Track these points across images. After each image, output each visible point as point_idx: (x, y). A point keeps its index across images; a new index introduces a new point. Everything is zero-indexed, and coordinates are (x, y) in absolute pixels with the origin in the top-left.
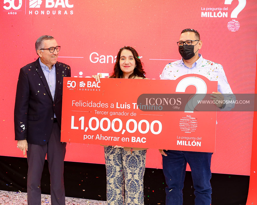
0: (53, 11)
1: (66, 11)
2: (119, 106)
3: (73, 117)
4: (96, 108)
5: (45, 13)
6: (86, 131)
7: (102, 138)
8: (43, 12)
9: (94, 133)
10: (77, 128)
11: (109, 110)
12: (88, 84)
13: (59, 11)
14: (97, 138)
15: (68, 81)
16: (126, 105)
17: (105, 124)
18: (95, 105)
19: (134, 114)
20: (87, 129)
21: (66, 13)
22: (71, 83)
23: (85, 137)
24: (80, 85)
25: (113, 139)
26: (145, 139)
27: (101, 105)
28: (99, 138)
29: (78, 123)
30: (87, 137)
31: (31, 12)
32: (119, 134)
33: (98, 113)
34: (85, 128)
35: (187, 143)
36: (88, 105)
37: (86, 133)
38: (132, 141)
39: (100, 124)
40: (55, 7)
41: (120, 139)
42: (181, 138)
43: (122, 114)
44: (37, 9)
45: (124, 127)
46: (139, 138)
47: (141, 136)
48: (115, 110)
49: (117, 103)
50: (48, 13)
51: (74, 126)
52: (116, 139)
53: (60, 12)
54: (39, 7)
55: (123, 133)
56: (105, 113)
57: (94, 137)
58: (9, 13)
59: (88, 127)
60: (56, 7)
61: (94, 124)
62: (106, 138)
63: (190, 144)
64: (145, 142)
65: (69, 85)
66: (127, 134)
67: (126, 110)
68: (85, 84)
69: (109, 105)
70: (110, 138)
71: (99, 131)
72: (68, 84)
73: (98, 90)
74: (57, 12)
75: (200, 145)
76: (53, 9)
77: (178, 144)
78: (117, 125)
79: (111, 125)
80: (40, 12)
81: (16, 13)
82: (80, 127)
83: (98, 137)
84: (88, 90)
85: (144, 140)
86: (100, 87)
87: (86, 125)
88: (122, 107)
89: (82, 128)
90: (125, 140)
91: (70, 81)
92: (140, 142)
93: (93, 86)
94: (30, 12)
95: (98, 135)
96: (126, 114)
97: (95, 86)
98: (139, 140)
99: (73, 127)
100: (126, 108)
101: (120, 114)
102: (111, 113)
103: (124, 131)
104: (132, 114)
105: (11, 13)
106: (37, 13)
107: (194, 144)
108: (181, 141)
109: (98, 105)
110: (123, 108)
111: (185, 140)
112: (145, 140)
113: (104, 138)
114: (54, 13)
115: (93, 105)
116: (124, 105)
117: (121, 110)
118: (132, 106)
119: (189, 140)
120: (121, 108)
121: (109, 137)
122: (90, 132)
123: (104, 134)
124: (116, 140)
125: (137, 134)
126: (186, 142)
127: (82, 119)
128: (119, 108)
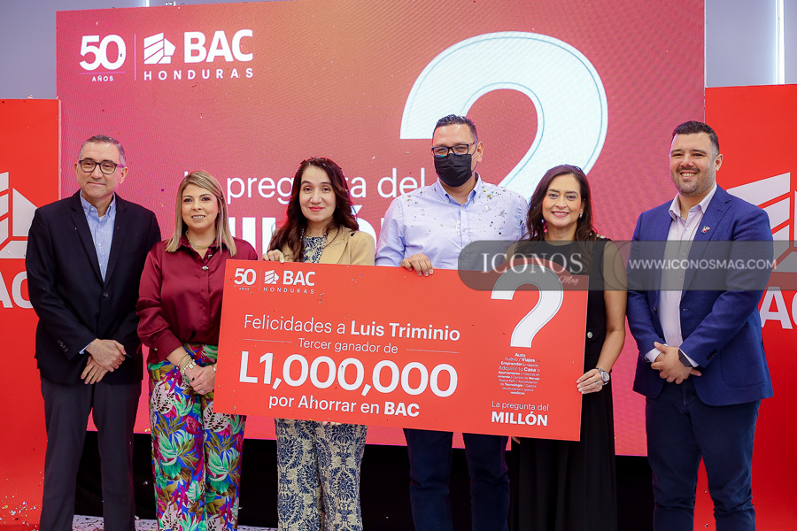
0: (203, 71)
1: (235, 70)
2: (357, 329)
3: (245, 355)
4: (303, 334)
5: (185, 75)
6: (275, 387)
7: (314, 403)
8: (178, 75)
9: (296, 393)
10: (254, 380)
11: (334, 338)
12: (285, 277)
13: (218, 70)
14: (301, 403)
15: (238, 270)
16: (373, 327)
17: (323, 372)
18: (301, 326)
19: (393, 349)
20: (278, 381)
21: (235, 73)
22: (243, 273)
23: (274, 401)
24: (266, 278)
25: (340, 406)
26: (417, 407)
27: (316, 326)
28: (306, 404)
29: (256, 369)
30: (279, 401)
31: (148, 76)
32: (355, 396)
33: (307, 344)
34: (273, 381)
35: (516, 419)
36: (283, 326)
37: (274, 393)
38: (386, 412)
39: (310, 371)
40: (207, 61)
41: (357, 408)
42: (501, 406)
43: (365, 348)
44: (164, 66)
45: (368, 379)
46: (402, 405)
47: (408, 399)
48: (348, 338)
49: (353, 322)
50: (192, 75)
51: (248, 375)
52: (348, 407)
53: (219, 73)
54: (167, 60)
55: (364, 393)
56: (324, 345)
57: (296, 403)
58: (94, 79)
59: (282, 378)
60: (210, 59)
61: (296, 370)
62: (324, 405)
63: (523, 420)
64: (417, 413)
65: (239, 279)
66: (375, 396)
67: (373, 340)
68: (277, 278)
69: (334, 328)
70: (334, 405)
71: (308, 387)
72: (237, 275)
73: (308, 291)
74: (213, 74)
75: (545, 423)
76: (204, 64)
77: (493, 421)
78: (351, 374)
79: (337, 374)
80: (171, 75)
81: (111, 79)
82: (261, 378)
83: (304, 402)
84: (285, 290)
85: (414, 410)
86: (313, 284)
87: (277, 372)
88: (365, 331)
89: (267, 380)
90: (370, 409)
91: (243, 270)
92: (405, 414)
93: (297, 281)
94: (146, 76)
95: (304, 397)
96: (372, 348)
97: (302, 281)
98: (402, 409)
99: (244, 378)
100: (373, 334)
101: (360, 348)
102: (338, 346)
103: (367, 388)
104: (387, 349)
105: (100, 79)
106: (163, 76)
107: (531, 419)
108: (502, 414)
109: (308, 327)
110: (368, 333)
111: (510, 411)
112: (417, 410)
113: (319, 405)
114: (206, 75)
115: (294, 325)
116: (369, 327)
117: (361, 340)
118: (388, 330)
119: (520, 411)
120: (363, 333)
121: (331, 403)
122: (285, 390)
123: (320, 394)
124: (348, 410)
125: (399, 396)
126: (512, 414)
127: (268, 358)
128: (358, 333)
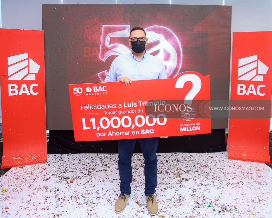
2: (126, 105)
3: (84, 120)
4: (105, 109)
6: (98, 130)
7: (114, 134)
9: (107, 131)
10: (89, 128)
11: (118, 109)
12: (94, 89)
14: (109, 134)
15: (74, 88)
16: (132, 104)
17: (115, 122)
18: (104, 107)
19: (141, 111)
20: (98, 128)
22: (77, 89)
23: (98, 135)
24: (87, 90)
25: (124, 133)
26: (153, 130)
27: (110, 106)
28: (111, 134)
29: (89, 124)
30: (100, 135)
32: (129, 129)
33: (108, 113)
34: (96, 128)
35: (189, 129)
36: (97, 107)
37: (98, 132)
38: (142, 133)
39: (110, 123)
41: (131, 133)
42: (183, 125)
43: (130, 112)
45: (133, 122)
46: (147, 130)
47: (149, 128)
48: (123, 109)
49: (124, 103)
51: (87, 126)
52: (127, 133)
55: (133, 128)
56: (114, 113)
57: (107, 134)
59: (100, 126)
61: (105, 123)
62: (118, 134)
63: (192, 129)
64: (153, 132)
65: (76, 92)
66: (136, 128)
67: (133, 108)
68: (91, 90)
69: (117, 106)
70: (122, 133)
71: (111, 128)
72: (74, 90)
73: (105, 93)
75: (199, 129)
77: (181, 131)
78: (126, 122)
79: (121, 122)
82: (92, 127)
83: (110, 133)
84: (95, 94)
85: (152, 131)
86: (106, 91)
87: (97, 124)
88: (129, 106)
89: (94, 128)
90: (135, 133)
91: (76, 88)
92: (149, 133)
93: (99, 90)
95: (110, 132)
96: (133, 111)
98: (147, 131)
99: (85, 128)
100: (133, 106)
101: (128, 112)
102: (120, 112)
103: (133, 126)
104: (139, 111)
107: (194, 128)
108: (184, 128)
109: (107, 107)
110: (131, 106)
111: (186, 126)
112: (153, 131)
113: (116, 134)
115: (101, 107)
116: (130, 104)
117: (128, 109)
118: (138, 104)
119: (190, 126)
120: (129, 107)
121: (121, 133)
122: (101, 130)
123: (116, 130)
124: (127, 134)
125: (146, 127)
126: (187, 128)
127: (93, 120)
128: (127, 107)
